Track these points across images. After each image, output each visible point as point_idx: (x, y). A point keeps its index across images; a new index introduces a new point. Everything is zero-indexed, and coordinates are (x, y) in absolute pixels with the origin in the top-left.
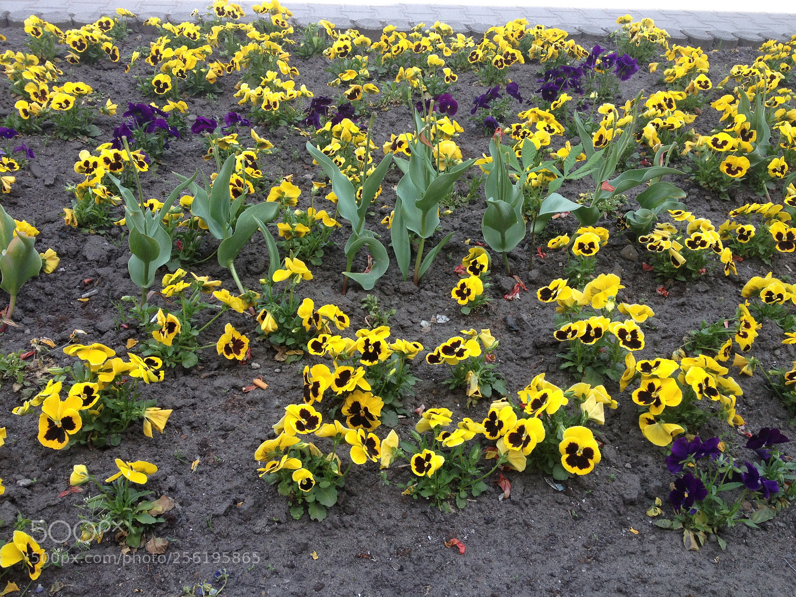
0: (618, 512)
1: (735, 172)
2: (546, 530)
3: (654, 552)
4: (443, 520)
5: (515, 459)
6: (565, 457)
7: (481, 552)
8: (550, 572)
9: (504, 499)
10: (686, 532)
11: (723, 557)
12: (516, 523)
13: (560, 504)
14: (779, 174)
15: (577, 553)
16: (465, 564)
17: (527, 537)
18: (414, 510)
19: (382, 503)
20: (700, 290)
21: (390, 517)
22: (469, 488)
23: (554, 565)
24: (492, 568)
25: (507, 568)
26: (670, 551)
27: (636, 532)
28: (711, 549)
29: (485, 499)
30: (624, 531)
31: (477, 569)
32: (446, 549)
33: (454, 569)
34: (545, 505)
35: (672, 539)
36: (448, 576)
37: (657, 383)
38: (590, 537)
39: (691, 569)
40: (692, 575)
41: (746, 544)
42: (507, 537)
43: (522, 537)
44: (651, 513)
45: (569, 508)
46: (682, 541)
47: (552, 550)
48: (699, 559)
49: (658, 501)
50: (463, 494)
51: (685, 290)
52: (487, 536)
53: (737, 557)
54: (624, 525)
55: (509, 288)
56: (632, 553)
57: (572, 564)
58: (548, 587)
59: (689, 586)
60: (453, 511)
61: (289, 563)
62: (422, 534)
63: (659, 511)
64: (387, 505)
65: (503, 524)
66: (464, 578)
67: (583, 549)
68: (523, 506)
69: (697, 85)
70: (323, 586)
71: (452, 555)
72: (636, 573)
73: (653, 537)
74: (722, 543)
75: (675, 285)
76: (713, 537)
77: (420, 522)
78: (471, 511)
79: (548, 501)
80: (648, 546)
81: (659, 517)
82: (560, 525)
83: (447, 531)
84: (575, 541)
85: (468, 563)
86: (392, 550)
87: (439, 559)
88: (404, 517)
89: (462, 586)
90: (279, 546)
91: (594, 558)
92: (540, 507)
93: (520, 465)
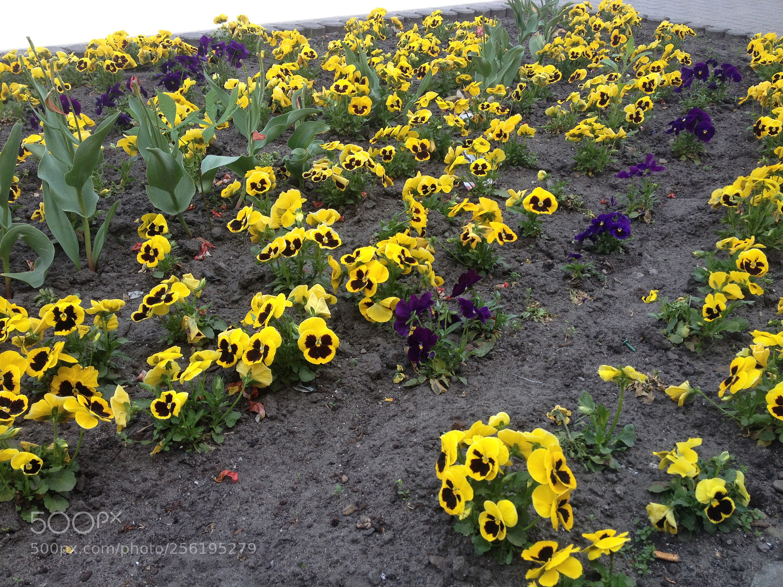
0: (370, 388)
1: (362, 111)
2: (311, 430)
3: (412, 407)
4: (205, 460)
5: (259, 375)
6: (306, 352)
7: (255, 473)
8: (328, 462)
9: (261, 420)
10: (431, 381)
11: (468, 390)
12: (280, 435)
13: (315, 403)
14: (397, 108)
15: (346, 438)
16: (243, 490)
17: (295, 443)
18: (170, 464)
19: (132, 471)
20: (368, 206)
21: (145, 480)
22: (222, 423)
23: (330, 455)
24: (272, 482)
25: (287, 475)
26: (424, 401)
27: (391, 400)
28: (456, 388)
29: (242, 427)
30: (380, 403)
31: (257, 489)
32: (218, 484)
33: (233, 498)
34: (302, 409)
35: (422, 392)
36: (229, 508)
37: (363, 268)
38: (353, 420)
39: (447, 406)
40: (450, 410)
41: (482, 374)
42: (277, 451)
43: (292, 445)
44: (397, 379)
45: (325, 403)
46: (432, 390)
47: (323, 445)
48: (450, 397)
49: (399, 367)
50: (218, 430)
51: (356, 211)
52: (256, 458)
53: (478, 386)
54: (378, 398)
55: (197, 248)
56: (394, 416)
57: (345, 448)
58: (331, 475)
59: (451, 419)
60: (213, 448)
61: (39, 569)
62: (187, 482)
63: (403, 375)
64: (137, 470)
65: (269, 441)
66: (246, 502)
67: (350, 432)
68: (282, 418)
69: (305, 57)
70: (90, 574)
71: (227, 488)
72: (404, 429)
73: (406, 397)
74: (463, 380)
75: (347, 209)
76: (454, 378)
77: (182, 472)
78: (231, 442)
79: (304, 405)
80: (405, 405)
81: (405, 380)
82: (323, 420)
83: (213, 468)
84: (341, 428)
85: (245, 487)
86: (158, 510)
87: (213, 496)
88: (161, 474)
89: (246, 509)
90: (21, 557)
91: (364, 434)
92: (298, 413)
93: (266, 379)
